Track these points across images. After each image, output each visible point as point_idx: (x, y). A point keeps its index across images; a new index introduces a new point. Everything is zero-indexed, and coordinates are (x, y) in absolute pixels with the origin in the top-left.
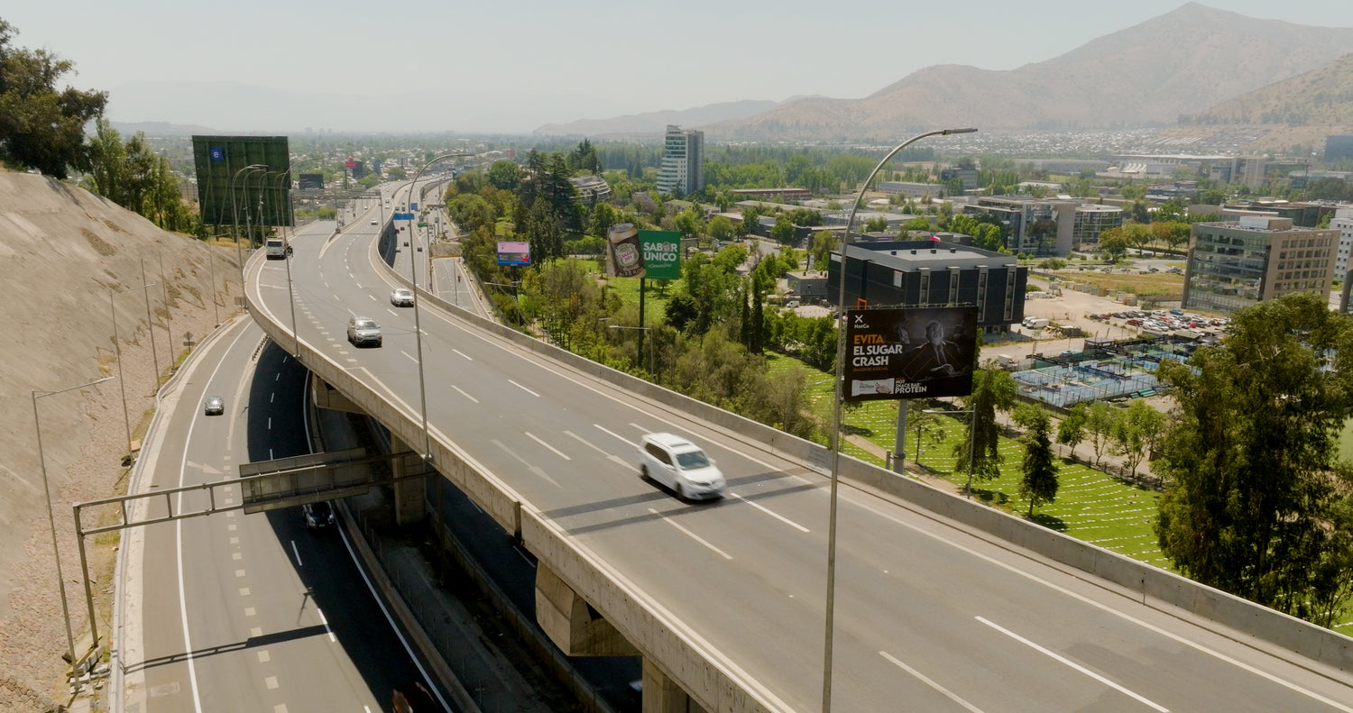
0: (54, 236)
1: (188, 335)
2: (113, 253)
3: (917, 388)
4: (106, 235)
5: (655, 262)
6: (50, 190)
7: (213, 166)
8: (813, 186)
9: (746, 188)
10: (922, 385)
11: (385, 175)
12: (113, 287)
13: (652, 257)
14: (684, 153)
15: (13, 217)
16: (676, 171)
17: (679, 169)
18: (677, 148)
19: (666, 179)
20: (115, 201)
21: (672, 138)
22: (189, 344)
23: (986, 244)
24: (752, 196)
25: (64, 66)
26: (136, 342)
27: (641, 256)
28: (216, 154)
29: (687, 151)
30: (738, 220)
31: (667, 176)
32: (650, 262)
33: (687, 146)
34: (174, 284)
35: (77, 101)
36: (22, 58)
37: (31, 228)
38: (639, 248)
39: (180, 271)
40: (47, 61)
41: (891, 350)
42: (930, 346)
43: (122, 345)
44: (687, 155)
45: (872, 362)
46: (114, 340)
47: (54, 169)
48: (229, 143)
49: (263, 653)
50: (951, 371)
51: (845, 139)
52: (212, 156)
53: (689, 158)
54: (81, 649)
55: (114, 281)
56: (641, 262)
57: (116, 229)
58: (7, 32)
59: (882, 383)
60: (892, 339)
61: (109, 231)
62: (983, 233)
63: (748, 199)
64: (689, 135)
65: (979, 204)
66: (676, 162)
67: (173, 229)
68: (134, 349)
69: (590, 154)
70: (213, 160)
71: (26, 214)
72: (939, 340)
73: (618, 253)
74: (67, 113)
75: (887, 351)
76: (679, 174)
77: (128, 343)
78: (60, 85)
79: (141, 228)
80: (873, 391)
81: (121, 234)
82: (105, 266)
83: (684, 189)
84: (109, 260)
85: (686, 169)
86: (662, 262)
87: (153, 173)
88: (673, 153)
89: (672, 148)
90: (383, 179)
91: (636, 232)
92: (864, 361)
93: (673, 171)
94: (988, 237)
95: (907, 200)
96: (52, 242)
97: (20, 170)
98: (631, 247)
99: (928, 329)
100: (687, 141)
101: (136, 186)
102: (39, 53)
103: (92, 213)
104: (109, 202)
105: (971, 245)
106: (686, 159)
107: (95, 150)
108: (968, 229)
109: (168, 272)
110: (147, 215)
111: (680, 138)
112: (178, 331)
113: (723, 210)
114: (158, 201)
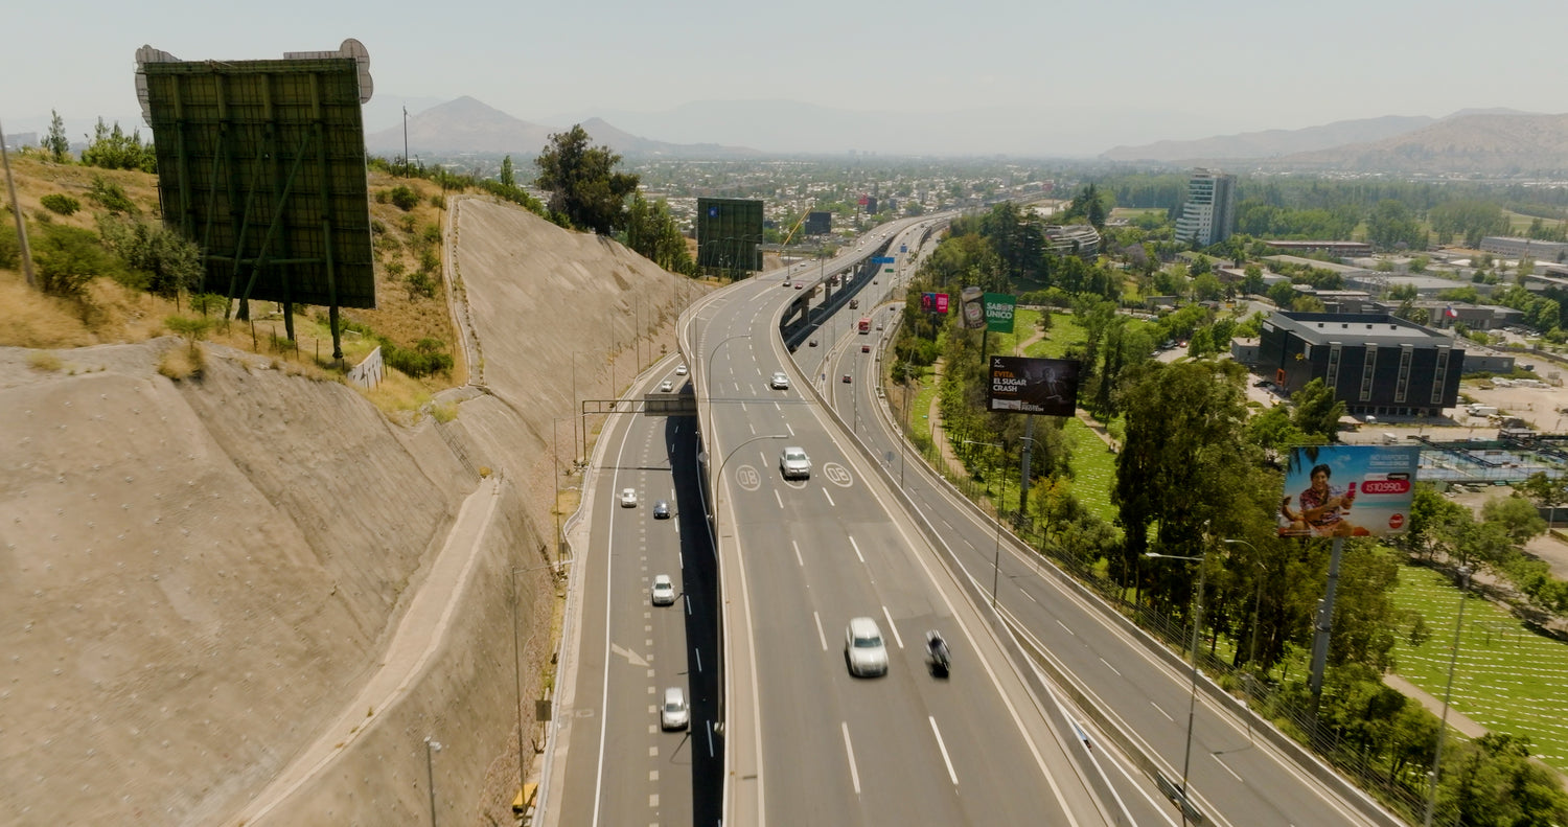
0: (596, 277)
1: (664, 346)
2: (629, 288)
3: (1036, 408)
4: (627, 275)
5: (995, 318)
6: (598, 244)
7: (710, 222)
8: (1390, 239)
9: (1293, 240)
10: (1041, 407)
11: (902, 211)
12: (625, 312)
13: (993, 314)
14: (1210, 199)
15: (576, 264)
16: (1198, 219)
17: (1202, 217)
18: (1203, 193)
19: (1184, 227)
20: (637, 251)
21: (1198, 182)
22: (663, 352)
23: (1538, 323)
24: (1289, 250)
25: (616, 159)
26: (632, 348)
27: (985, 313)
28: (712, 213)
29: (1213, 196)
30: (1239, 278)
31: (1186, 224)
32: (991, 318)
33: (1214, 191)
34: (664, 312)
35: (621, 182)
36: (595, 156)
37: (585, 272)
38: (983, 307)
39: (670, 303)
40: (607, 155)
41: (1019, 383)
42: (1045, 383)
43: (623, 348)
44: (1213, 201)
45: (1005, 389)
46: (619, 344)
47: (602, 231)
48: (722, 205)
49: (644, 472)
50: (1060, 400)
51: (1516, 171)
52: (709, 213)
53: (1216, 205)
54: (580, 460)
55: (627, 308)
56: (984, 318)
57: (633, 271)
58: (586, 140)
59: (1012, 402)
60: (1019, 376)
61: (629, 272)
62: (1537, 309)
63: (1283, 253)
64: (1218, 180)
65: (1547, 275)
66: (1200, 208)
67: (675, 270)
68: (629, 351)
69: (1092, 201)
70: (710, 216)
71: (583, 262)
72: (1052, 379)
73: (967, 310)
74: (615, 191)
75: (1016, 383)
76: (1201, 222)
77: (627, 347)
78: (613, 171)
79: (651, 270)
80: (1007, 407)
81: (636, 275)
82: (623, 298)
83: (1204, 239)
84: (626, 293)
85: (1211, 217)
86: (1000, 319)
87: (665, 230)
88: (1197, 198)
89: (1197, 193)
90: (899, 215)
91: (981, 294)
92: (1000, 388)
93: (1193, 219)
94: (1542, 316)
95: (1496, 262)
96: (595, 281)
97: (583, 231)
98: (977, 305)
99: (1044, 371)
100: (1215, 183)
101: (652, 239)
102: (605, 148)
103: (620, 260)
104: (632, 251)
105: (1523, 322)
106: (1212, 206)
107: (627, 216)
108: (1523, 304)
109: (662, 303)
110: (659, 261)
111: (1207, 183)
112: (657, 344)
113: (1237, 267)
114: (666, 249)
